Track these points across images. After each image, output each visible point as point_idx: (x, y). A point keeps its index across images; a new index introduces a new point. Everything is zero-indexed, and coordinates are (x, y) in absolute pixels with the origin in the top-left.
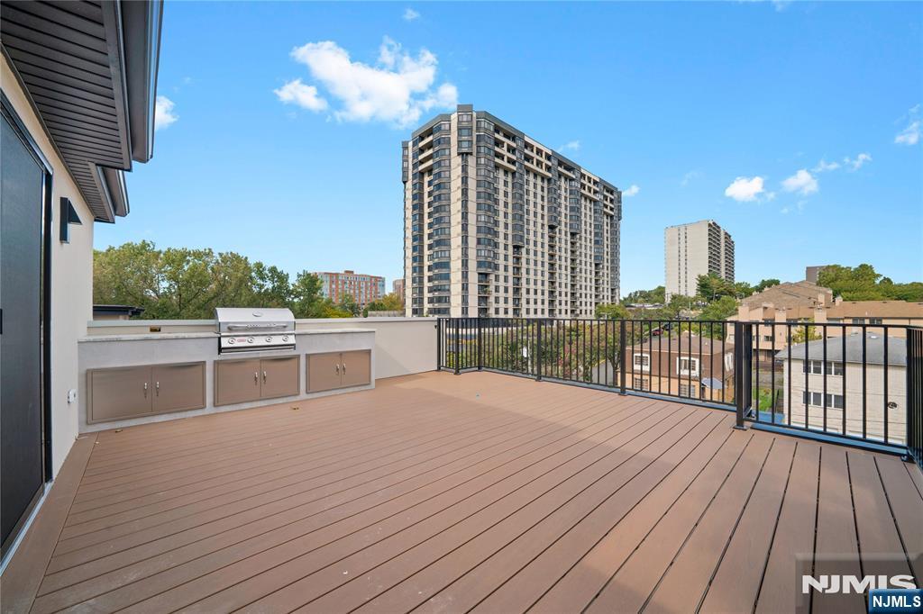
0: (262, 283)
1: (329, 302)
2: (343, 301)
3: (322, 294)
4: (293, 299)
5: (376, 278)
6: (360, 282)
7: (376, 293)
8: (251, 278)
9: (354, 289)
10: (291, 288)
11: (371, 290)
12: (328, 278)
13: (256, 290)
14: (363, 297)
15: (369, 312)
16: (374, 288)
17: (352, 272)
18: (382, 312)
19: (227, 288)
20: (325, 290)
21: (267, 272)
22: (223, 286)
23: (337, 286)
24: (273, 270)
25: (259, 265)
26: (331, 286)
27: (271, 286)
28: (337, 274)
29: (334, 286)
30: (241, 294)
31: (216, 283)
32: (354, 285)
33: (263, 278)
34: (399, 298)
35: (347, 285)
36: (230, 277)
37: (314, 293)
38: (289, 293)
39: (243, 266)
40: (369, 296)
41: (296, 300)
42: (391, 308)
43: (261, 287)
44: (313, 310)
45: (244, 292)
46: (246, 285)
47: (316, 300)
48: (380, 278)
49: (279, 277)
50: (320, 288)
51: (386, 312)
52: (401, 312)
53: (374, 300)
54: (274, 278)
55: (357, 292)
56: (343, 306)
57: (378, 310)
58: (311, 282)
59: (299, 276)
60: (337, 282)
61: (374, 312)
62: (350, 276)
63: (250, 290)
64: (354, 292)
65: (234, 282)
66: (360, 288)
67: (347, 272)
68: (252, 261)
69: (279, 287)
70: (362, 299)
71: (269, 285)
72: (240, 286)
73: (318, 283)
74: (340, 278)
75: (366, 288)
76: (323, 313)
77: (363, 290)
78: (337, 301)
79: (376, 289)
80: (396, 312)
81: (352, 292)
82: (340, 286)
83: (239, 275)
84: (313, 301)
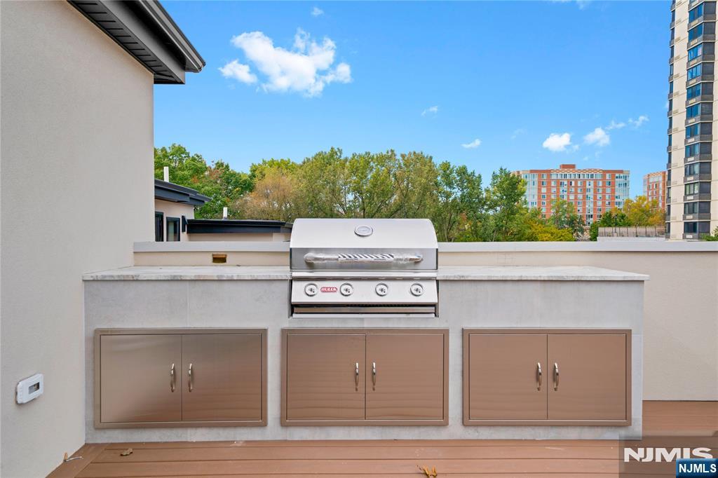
0: (449, 190)
1: (536, 213)
2: (557, 212)
3: (525, 202)
4: (487, 210)
5: (613, 172)
6: (584, 182)
7: (613, 197)
8: (436, 184)
9: (576, 192)
10: (484, 195)
11: (604, 192)
12: (536, 179)
13: (442, 199)
14: (589, 205)
15: (601, 230)
16: (608, 190)
17: (573, 166)
18: (623, 230)
19: (409, 199)
20: (531, 197)
21: (455, 174)
22: (405, 196)
23: (549, 190)
24: (462, 172)
25: (446, 166)
26: (539, 190)
27: (459, 194)
28: (549, 172)
29: (544, 190)
30: (425, 206)
31: (399, 191)
32: (576, 187)
33: (450, 184)
34: (655, 204)
35: (565, 188)
36: (413, 184)
37: (515, 201)
38: (482, 203)
39: (427, 168)
40: (600, 203)
41: (491, 212)
42: (640, 223)
43: (448, 195)
44: (514, 227)
45: (428, 202)
46: (432, 194)
47: (517, 211)
48: (621, 172)
49: (469, 181)
50: (522, 193)
51: (632, 230)
52: (662, 228)
53: (608, 209)
54: (463, 183)
55: (580, 197)
56: (557, 220)
57: (617, 225)
58: (511, 187)
59: (495, 177)
60: (549, 183)
61: (609, 230)
62: (568, 172)
63: (436, 201)
64: (576, 198)
65: (418, 190)
66: (585, 190)
67: (564, 166)
68: (438, 161)
69: (470, 195)
70: (589, 208)
71: (457, 193)
72: (424, 195)
73: (520, 186)
74: (554, 177)
75: (596, 191)
76: (528, 231)
77: (591, 194)
78: (548, 212)
79: (613, 191)
80: (649, 229)
81: (572, 197)
82: (554, 190)
83: (424, 180)
84: (513, 213)
